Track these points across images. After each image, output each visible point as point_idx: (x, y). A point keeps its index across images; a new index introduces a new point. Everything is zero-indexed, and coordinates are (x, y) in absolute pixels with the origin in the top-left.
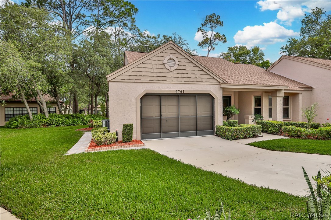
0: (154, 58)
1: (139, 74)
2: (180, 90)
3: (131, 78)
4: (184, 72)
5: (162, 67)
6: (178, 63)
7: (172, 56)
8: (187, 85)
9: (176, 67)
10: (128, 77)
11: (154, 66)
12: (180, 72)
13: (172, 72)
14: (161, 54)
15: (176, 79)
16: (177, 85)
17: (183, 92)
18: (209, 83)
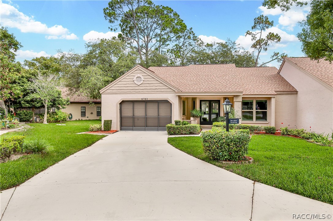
0: (128, 77)
1: (118, 88)
2: (145, 98)
3: (114, 91)
4: (147, 85)
5: (133, 83)
6: (144, 79)
7: (139, 75)
8: (150, 94)
9: (142, 82)
10: (111, 91)
11: (127, 83)
12: (145, 85)
13: (139, 86)
14: (132, 74)
15: (142, 91)
16: (143, 94)
17: (146, 100)
18: (166, 92)
